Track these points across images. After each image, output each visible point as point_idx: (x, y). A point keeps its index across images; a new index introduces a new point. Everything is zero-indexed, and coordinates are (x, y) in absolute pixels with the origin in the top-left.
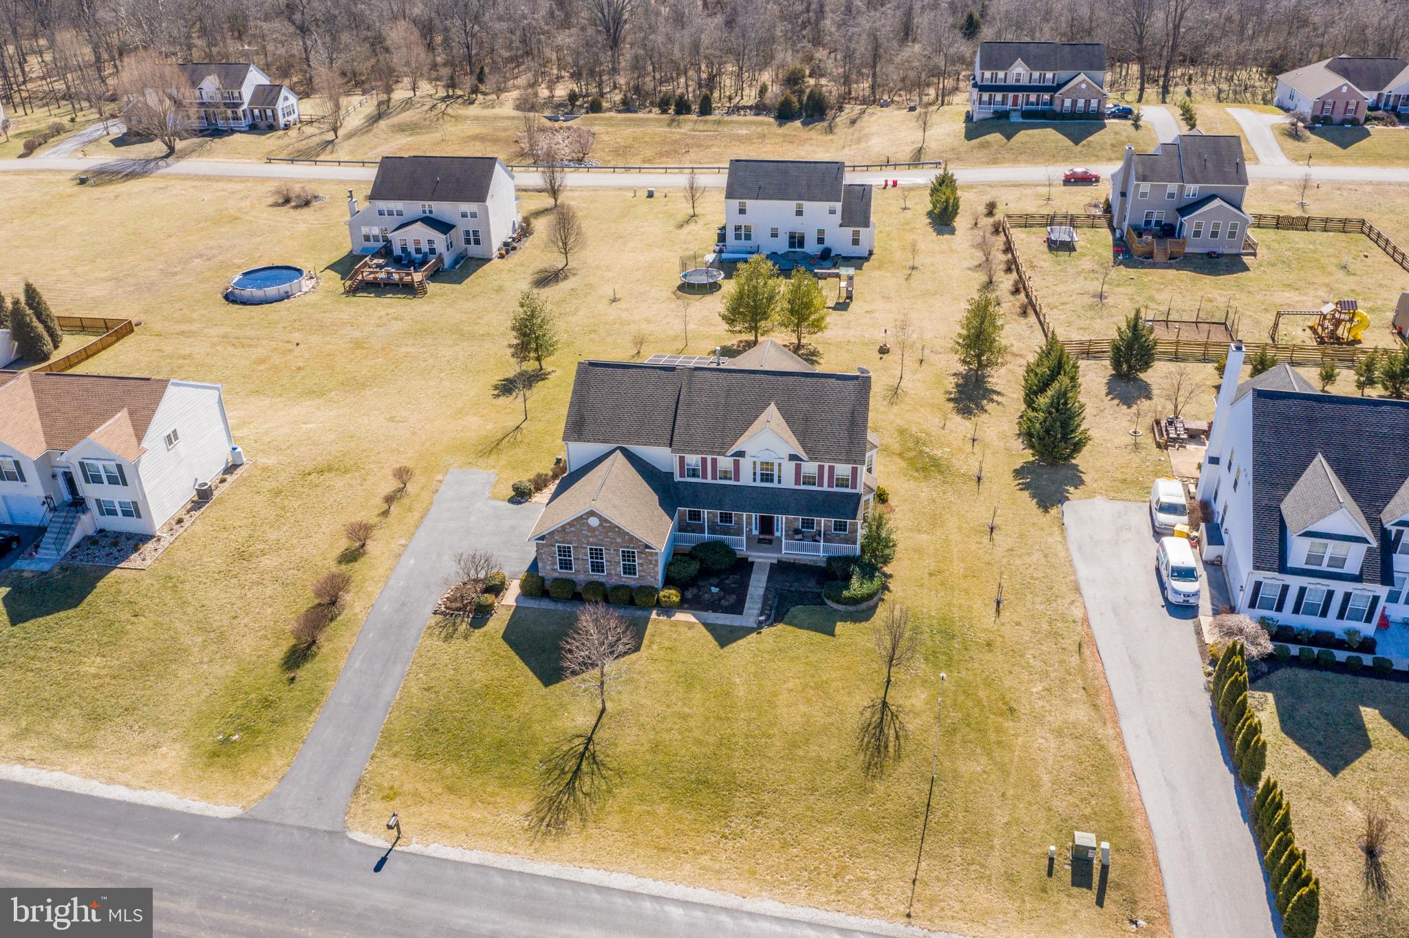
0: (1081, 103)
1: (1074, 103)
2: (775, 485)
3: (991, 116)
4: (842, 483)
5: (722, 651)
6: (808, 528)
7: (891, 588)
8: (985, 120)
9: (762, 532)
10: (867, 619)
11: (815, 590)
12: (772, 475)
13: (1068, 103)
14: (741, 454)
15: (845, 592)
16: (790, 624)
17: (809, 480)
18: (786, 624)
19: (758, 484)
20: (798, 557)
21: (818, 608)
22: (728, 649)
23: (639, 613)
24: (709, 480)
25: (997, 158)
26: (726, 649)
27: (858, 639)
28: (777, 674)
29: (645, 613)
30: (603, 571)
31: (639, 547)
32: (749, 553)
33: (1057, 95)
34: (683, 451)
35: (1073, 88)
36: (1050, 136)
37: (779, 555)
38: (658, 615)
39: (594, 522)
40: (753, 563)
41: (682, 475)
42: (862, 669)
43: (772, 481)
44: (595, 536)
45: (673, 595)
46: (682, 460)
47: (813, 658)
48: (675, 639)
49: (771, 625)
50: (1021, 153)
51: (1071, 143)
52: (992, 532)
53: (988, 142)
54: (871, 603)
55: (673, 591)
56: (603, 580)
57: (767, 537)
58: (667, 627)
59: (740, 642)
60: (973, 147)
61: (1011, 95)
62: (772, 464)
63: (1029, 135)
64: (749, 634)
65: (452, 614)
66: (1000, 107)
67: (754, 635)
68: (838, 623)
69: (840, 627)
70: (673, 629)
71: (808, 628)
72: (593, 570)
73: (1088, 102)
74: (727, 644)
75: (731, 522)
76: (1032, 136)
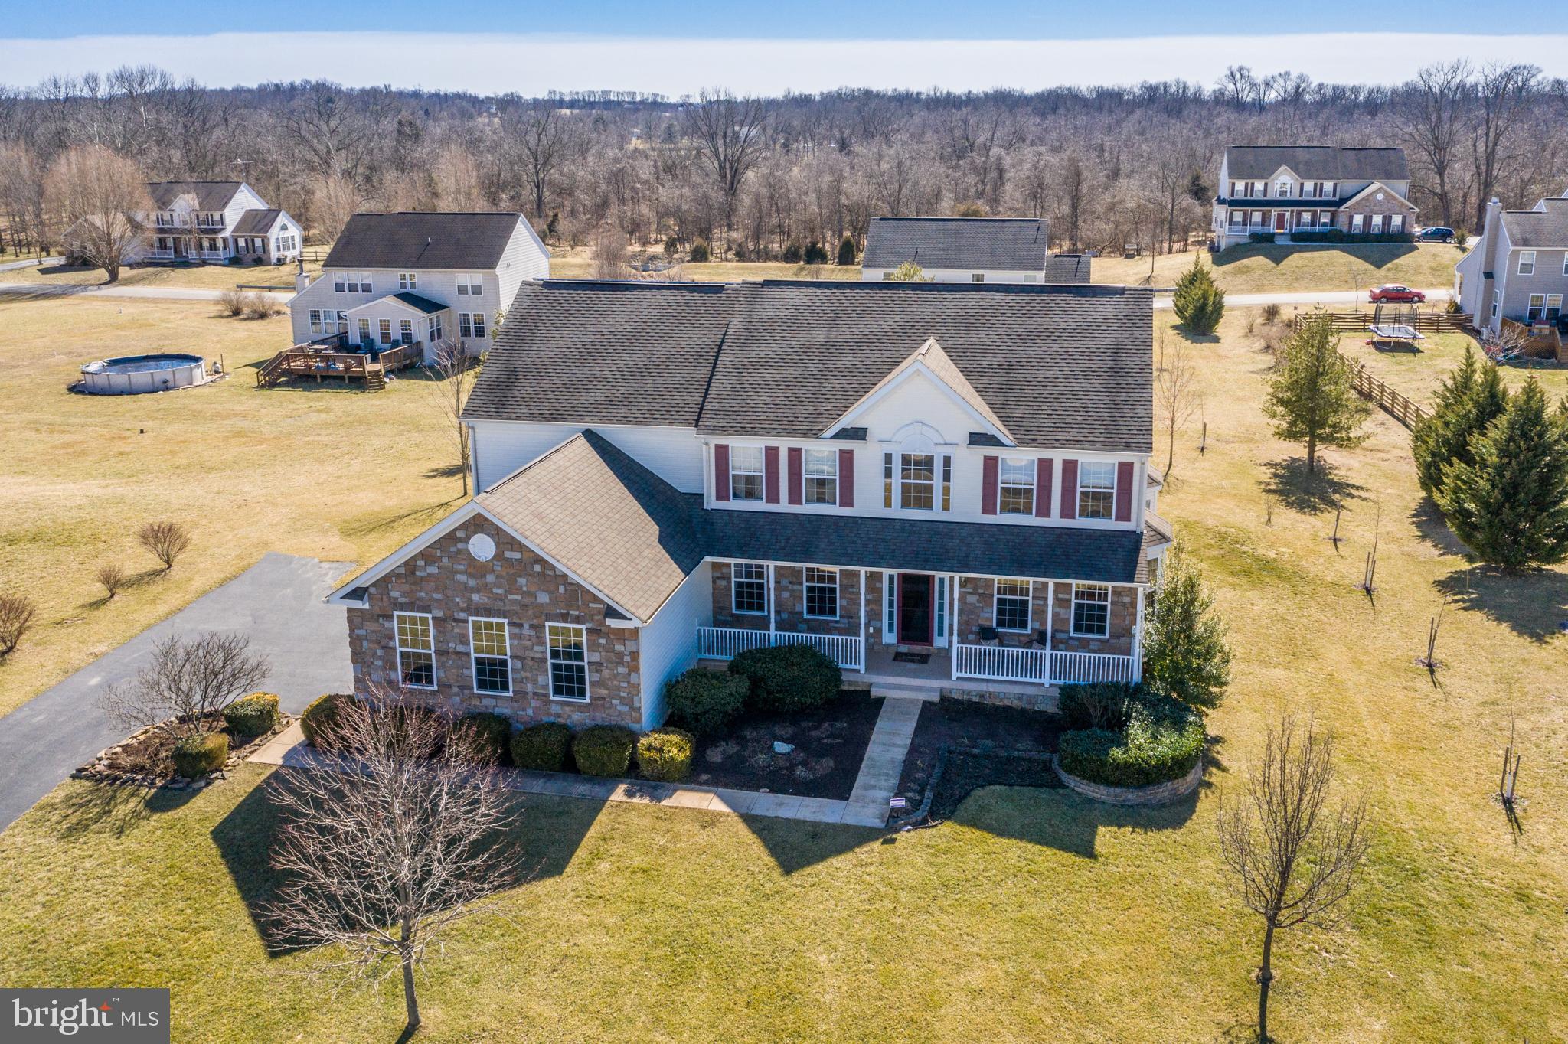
0: (1377, 220)
1: (1368, 220)
2: (935, 514)
3: (1248, 240)
4: (1096, 503)
5: (783, 882)
6: (1012, 625)
7: (1225, 763)
8: (1238, 245)
9: (903, 639)
10: (1177, 822)
11: (1034, 755)
12: (929, 489)
13: (1358, 220)
14: (858, 434)
15: (1115, 752)
16: (973, 823)
17: (1016, 500)
18: (962, 822)
19: (897, 512)
20: (992, 688)
21: (1044, 794)
22: (803, 876)
23: (581, 789)
24: (784, 506)
25: (1263, 286)
26: (797, 877)
27: (1159, 869)
28: (938, 945)
29: (598, 790)
30: (505, 688)
31: (591, 618)
32: (875, 678)
33: (1342, 209)
34: (724, 430)
35: (1366, 199)
36: (1338, 258)
37: (944, 684)
38: (630, 794)
39: (482, 547)
40: (880, 701)
41: (722, 495)
42: (1182, 943)
43: (928, 505)
44: (484, 588)
45: (675, 747)
46: (722, 452)
47: (1040, 909)
48: (663, 850)
49: (923, 824)
50: (1298, 279)
51: (1371, 267)
52: (1432, 672)
53: (1248, 267)
54: (1184, 785)
55: (675, 738)
56: (503, 710)
57: (918, 648)
58: (647, 822)
59: (835, 861)
60: (1225, 273)
61: (1274, 212)
62: (929, 460)
63: (1307, 258)
64: (860, 844)
65: (116, 779)
66: (1258, 229)
67: (877, 846)
68: (1102, 830)
69: (1105, 837)
70: (662, 826)
71: (1020, 836)
72: (482, 685)
73: (1387, 220)
74: (800, 866)
75: (833, 612)
76: (1312, 260)
